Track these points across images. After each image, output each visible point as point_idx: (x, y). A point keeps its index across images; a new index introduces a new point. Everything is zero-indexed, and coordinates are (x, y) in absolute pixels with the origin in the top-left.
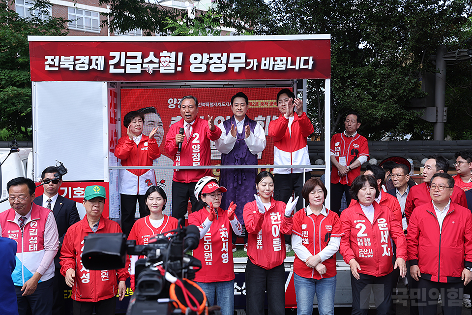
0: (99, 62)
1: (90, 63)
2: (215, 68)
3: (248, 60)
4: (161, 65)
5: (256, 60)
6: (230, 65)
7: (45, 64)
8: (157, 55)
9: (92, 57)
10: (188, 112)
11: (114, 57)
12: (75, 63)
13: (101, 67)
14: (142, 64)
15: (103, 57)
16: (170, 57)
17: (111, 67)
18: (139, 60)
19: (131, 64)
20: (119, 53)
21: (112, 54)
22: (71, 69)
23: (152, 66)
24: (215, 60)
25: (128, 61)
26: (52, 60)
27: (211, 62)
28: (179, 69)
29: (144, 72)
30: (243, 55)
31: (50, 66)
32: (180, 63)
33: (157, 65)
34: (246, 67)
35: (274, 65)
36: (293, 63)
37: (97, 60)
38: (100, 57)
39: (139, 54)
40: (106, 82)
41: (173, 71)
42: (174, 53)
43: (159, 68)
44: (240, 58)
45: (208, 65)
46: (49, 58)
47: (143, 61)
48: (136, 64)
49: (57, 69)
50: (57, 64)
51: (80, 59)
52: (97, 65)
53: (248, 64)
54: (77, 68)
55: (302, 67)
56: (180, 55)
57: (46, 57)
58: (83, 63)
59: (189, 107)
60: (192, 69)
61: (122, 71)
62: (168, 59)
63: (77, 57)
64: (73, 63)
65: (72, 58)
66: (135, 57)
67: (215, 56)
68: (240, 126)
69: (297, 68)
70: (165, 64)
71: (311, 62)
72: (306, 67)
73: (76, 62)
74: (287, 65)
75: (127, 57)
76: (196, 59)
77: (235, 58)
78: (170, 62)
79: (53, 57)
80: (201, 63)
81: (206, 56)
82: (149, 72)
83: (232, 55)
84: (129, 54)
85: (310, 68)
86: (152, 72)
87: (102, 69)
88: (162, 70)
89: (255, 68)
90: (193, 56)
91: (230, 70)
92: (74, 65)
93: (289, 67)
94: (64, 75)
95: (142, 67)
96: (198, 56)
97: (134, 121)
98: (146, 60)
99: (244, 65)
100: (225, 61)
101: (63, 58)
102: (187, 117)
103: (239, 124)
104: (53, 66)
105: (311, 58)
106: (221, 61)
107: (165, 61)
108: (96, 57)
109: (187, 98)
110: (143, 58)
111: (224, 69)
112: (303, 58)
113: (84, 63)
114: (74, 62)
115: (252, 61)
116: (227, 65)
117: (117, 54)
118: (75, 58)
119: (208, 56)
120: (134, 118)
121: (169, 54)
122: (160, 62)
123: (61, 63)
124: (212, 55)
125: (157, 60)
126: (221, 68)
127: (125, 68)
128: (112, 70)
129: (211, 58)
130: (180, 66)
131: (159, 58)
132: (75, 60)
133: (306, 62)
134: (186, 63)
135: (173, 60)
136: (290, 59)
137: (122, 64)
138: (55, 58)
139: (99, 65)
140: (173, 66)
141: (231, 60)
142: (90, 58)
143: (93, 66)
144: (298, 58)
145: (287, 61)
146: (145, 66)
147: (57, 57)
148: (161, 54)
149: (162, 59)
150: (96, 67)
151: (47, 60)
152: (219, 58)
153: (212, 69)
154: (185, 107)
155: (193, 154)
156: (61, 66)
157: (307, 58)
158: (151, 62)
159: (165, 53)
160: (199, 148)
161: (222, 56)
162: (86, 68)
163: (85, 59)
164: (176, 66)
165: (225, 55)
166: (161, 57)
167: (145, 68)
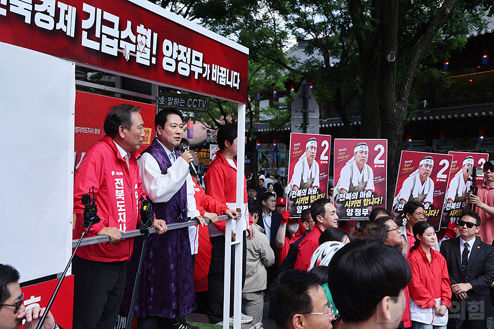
0: (68, 19)
1: (57, 17)
2: (182, 68)
4: (138, 48)
5: (209, 66)
6: (192, 68)
8: (134, 30)
9: (59, 4)
11: (87, 16)
12: (33, 8)
13: (71, 30)
14: (119, 41)
15: (75, 9)
16: (146, 37)
17: (85, 34)
18: (116, 32)
19: (108, 36)
20: (94, 8)
21: (87, 8)
22: (28, 20)
23: (129, 47)
24: (182, 55)
25: (104, 29)
27: (179, 58)
28: (154, 61)
29: (120, 56)
30: (201, 56)
33: (134, 48)
34: (202, 74)
35: (219, 76)
36: (230, 78)
37: (66, 12)
38: (71, 8)
39: (115, 19)
40: (75, 64)
41: (147, 63)
42: (150, 32)
43: (135, 53)
44: (199, 59)
45: (177, 62)
47: (120, 35)
48: (112, 38)
49: (4, 12)
51: (42, 3)
52: (66, 23)
53: (204, 70)
54: (37, 21)
55: (234, 84)
56: (155, 35)
58: (46, 13)
60: (164, 64)
61: (94, 45)
62: (144, 40)
64: (31, 7)
66: (111, 25)
67: (183, 50)
69: (232, 86)
70: (141, 49)
71: (238, 81)
72: (236, 85)
73: (37, 7)
74: (226, 79)
75: (103, 22)
76: (168, 48)
77: (196, 58)
78: (146, 46)
80: (171, 57)
81: (176, 46)
82: (126, 58)
83: (194, 53)
84: (108, 16)
85: (238, 87)
86: (128, 59)
87: (73, 35)
88: (138, 58)
89: (208, 78)
90: (166, 43)
91: (192, 75)
92: (34, 13)
93: (227, 82)
95: (119, 47)
96: (170, 44)
98: (124, 35)
99: (201, 71)
100: (189, 61)
105: (239, 75)
106: (187, 59)
107: (142, 43)
108: (66, 7)
110: (120, 28)
111: (188, 72)
112: (235, 74)
113: (48, 14)
114: (33, 4)
115: (206, 66)
116: (190, 66)
117: (92, 10)
121: (145, 32)
122: (136, 44)
124: (180, 47)
125: (134, 38)
126: (186, 70)
127: (99, 40)
128: (85, 41)
129: (179, 52)
131: (137, 35)
132: (35, 2)
133: (236, 79)
134: (160, 52)
135: (149, 43)
137: (98, 35)
139: (69, 26)
140: (148, 53)
141: (194, 60)
142: (57, 4)
143: (61, 25)
144: (232, 72)
145: (227, 73)
146: (121, 44)
148: (138, 29)
149: (139, 39)
150: (64, 28)
152: (185, 54)
153: (180, 69)
157: (237, 74)
158: (128, 40)
159: (142, 29)
161: (187, 51)
162: (51, 26)
163: (49, 5)
164: (152, 55)
165: (189, 51)
166: (139, 33)
167: (122, 49)
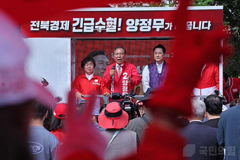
0: (66, 25)
1: (60, 26)
2: (143, 29)
3: (166, 24)
4: (107, 26)
5: (171, 23)
6: (153, 27)
7: (31, 26)
8: (104, 20)
9: (61, 22)
10: (120, 57)
11: (76, 22)
13: (67, 28)
14: (94, 26)
15: (69, 21)
16: (113, 21)
17: (74, 28)
18: (92, 23)
19: (87, 26)
20: (79, 18)
21: (74, 19)
22: (47, 29)
23: (101, 27)
24: (143, 23)
25: (85, 24)
26: (35, 24)
27: (141, 25)
28: (119, 29)
29: (95, 31)
30: (162, 20)
31: (34, 27)
32: (120, 25)
33: (104, 27)
34: (164, 28)
36: (197, 25)
37: (64, 23)
38: (66, 21)
39: (92, 20)
40: (70, 38)
41: (115, 31)
42: (116, 19)
43: (106, 28)
44: (160, 22)
45: (139, 27)
46: (33, 22)
47: (95, 24)
48: (90, 26)
49: (38, 29)
50: (38, 26)
51: (54, 23)
52: (64, 26)
53: (166, 26)
54: (52, 29)
55: (203, 28)
56: (120, 20)
57: (31, 22)
58: (55, 25)
59: (120, 54)
60: (128, 29)
61: (81, 31)
62: (111, 23)
63: (51, 22)
64: (49, 26)
65: (48, 22)
66: (90, 22)
67: (144, 20)
68: (160, 68)
69: (200, 29)
70: (110, 26)
71: (209, 25)
72: (206, 28)
73: (51, 25)
74: (192, 26)
75: (84, 22)
76: (130, 22)
77: (157, 22)
78: (113, 25)
79: (36, 22)
80: (134, 25)
81: (137, 20)
82: (99, 31)
83: (155, 20)
84: (86, 19)
85: (209, 29)
86: (101, 31)
87: (68, 29)
88: (108, 30)
89: (170, 29)
90: (128, 21)
91: (153, 30)
92: (50, 27)
93: (194, 28)
94: (43, 33)
95: (94, 28)
96: (132, 20)
97: (87, 64)
98: (97, 24)
99: (163, 27)
100: (150, 24)
101: (42, 22)
102: (119, 61)
103: (159, 66)
104: (36, 27)
105: (209, 22)
106: (148, 24)
107: (110, 24)
108: (64, 22)
109: (119, 48)
110: (95, 22)
111: (149, 29)
112: (204, 22)
113: (56, 26)
114: (50, 24)
115: (168, 24)
116: (151, 26)
117: (77, 20)
118: (50, 22)
119: (139, 21)
120: (87, 62)
121: (112, 19)
122: (106, 25)
123: (41, 26)
124: (141, 20)
125: (104, 24)
126: (147, 29)
127: (83, 28)
128: (74, 30)
129: (141, 22)
130: (119, 27)
131: (106, 22)
132: (50, 23)
133: (206, 25)
134: (124, 25)
135: (115, 23)
136: (194, 22)
137: (81, 26)
138: (37, 22)
139: (66, 27)
140: (115, 27)
141: (155, 23)
142: (60, 22)
143: (62, 27)
144: (200, 22)
145: (193, 24)
146: (96, 27)
147: (39, 22)
148: (107, 19)
149: (108, 23)
150: (64, 28)
151: (32, 24)
152: (146, 22)
153: (141, 29)
154: (118, 54)
155: (123, 87)
156: (41, 28)
157: (207, 22)
158: (100, 25)
159: (110, 19)
160: (127, 82)
161: (148, 20)
162: (57, 29)
163: (57, 23)
164: (117, 27)
165: (150, 20)
166: (107, 21)
167: (96, 29)
